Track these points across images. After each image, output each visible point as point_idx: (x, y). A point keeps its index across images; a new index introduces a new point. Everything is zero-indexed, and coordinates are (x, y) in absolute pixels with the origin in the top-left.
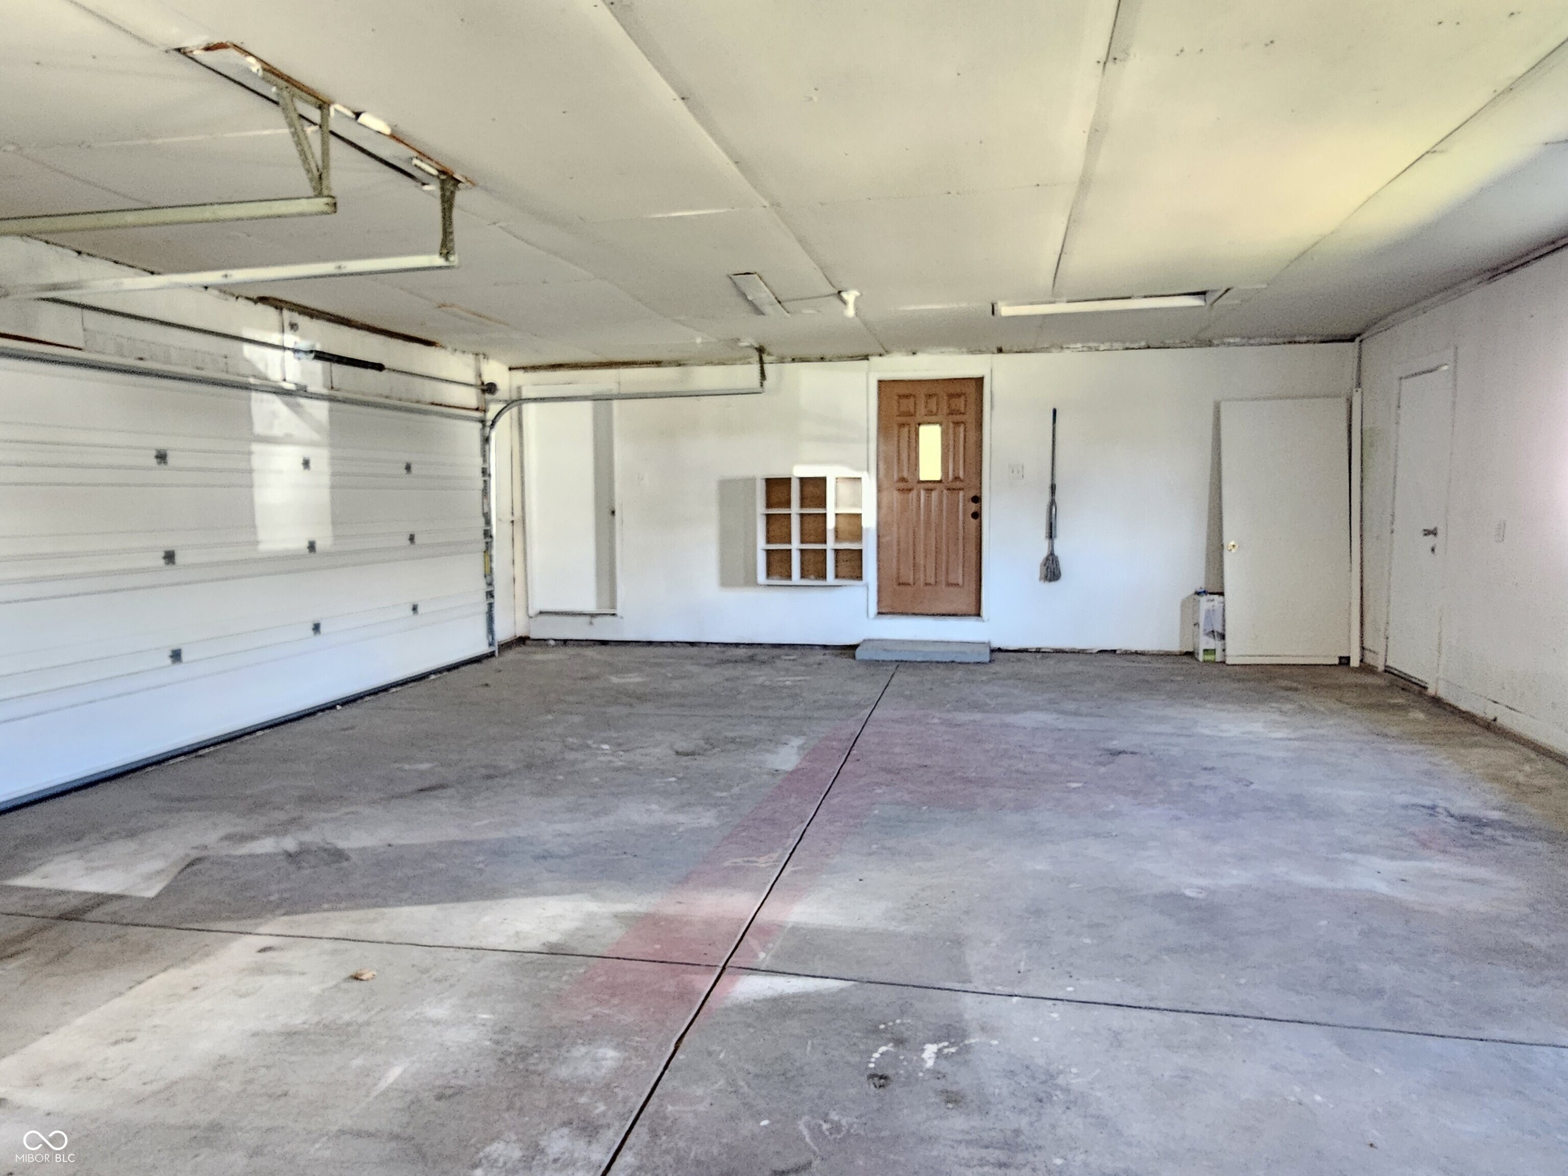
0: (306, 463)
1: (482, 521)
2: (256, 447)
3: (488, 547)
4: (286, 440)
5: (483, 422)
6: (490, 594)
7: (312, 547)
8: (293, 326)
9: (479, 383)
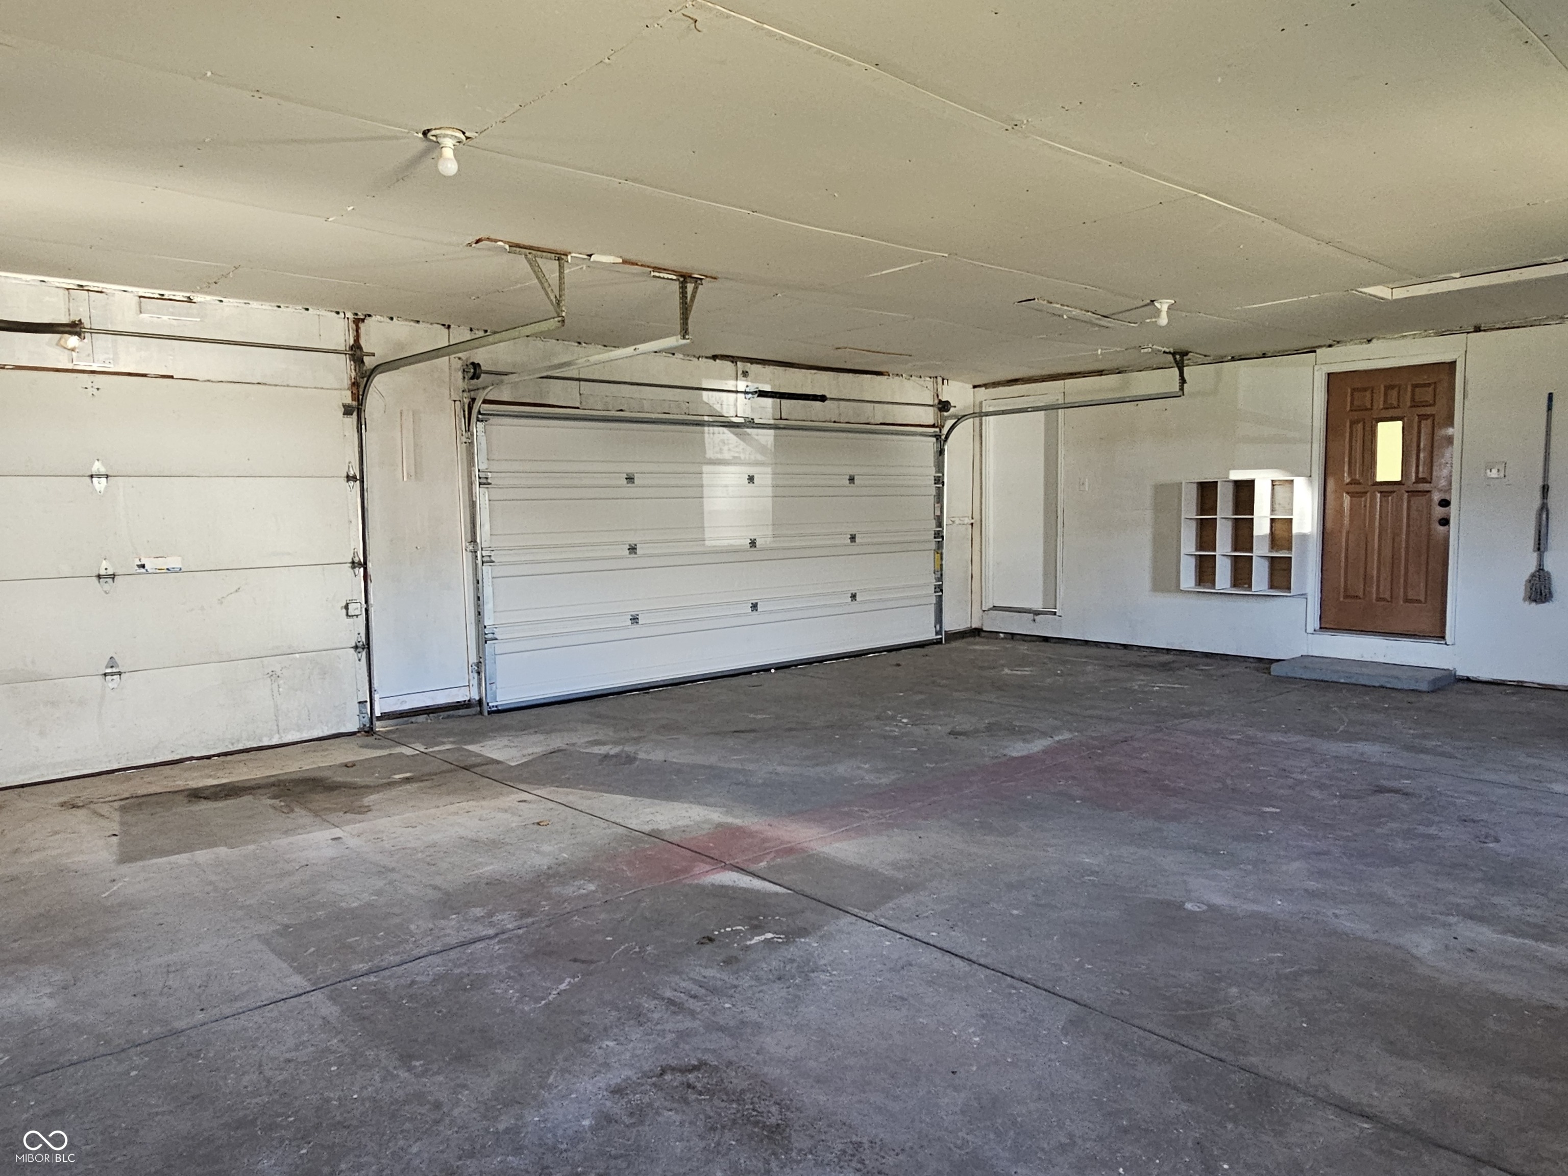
0: (751, 479)
1: (933, 523)
2: (706, 468)
3: (940, 546)
4: (735, 461)
5: (937, 437)
6: (939, 588)
7: (753, 543)
8: (745, 374)
9: (936, 401)
